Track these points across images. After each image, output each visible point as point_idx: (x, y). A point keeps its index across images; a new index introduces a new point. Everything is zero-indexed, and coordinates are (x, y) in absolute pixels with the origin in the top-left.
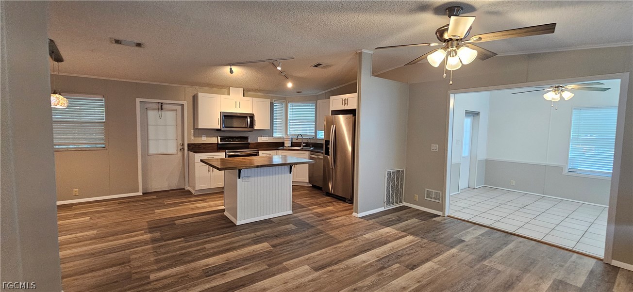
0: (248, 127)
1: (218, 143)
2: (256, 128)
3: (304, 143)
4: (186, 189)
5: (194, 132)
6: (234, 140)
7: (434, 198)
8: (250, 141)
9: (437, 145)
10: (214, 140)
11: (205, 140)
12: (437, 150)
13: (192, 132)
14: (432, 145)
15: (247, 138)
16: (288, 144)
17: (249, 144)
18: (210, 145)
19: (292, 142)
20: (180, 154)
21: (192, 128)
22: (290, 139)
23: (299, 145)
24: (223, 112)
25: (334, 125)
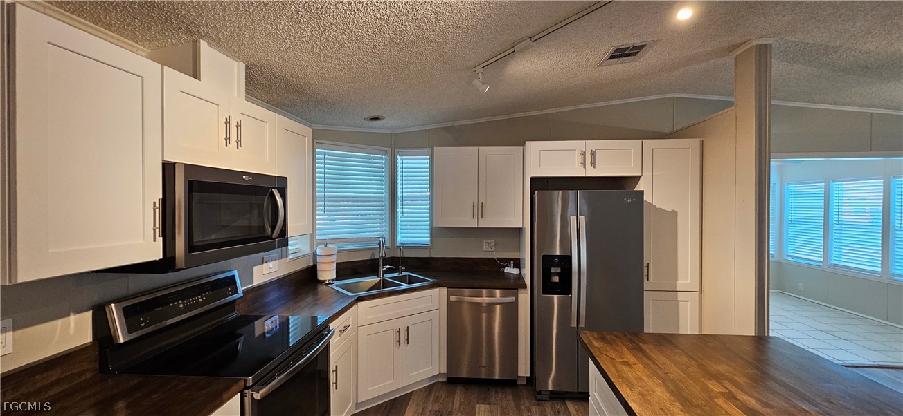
0: (275, 234)
6: (192, 301)
10: (73, 331)
15: (232, 281)
16: (327, 272)
19: (337, 264)
22: (333, 257)
24: (186, 166)
25: (580, 217)
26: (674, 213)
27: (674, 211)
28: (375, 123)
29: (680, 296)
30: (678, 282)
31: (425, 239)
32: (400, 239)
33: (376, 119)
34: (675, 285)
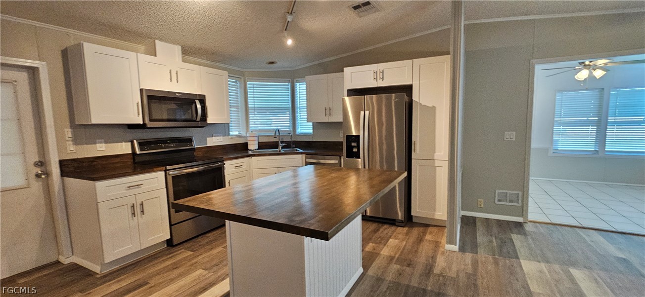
0: (198, 119)
1: (134, 153)
2: (209, 121)
3: (282, 142)
4: (66, 260)
5: (74, 134)
6: (168, 145)
7: (510, 202)
8: (196, 145)
9: (514, 133)
10: (124, 148)
11: (102, 149)
12: (514, 139)
13: (68, 133)
14: (506, 133)
15: (190, 141)
16: (253, 146)
17: (194, 149)
18: (118, 160)
19: (259, 142)
20: (37, 186)
21: (68, 124)
22: (256, 138)
23: (274, 145)
24: (147, 90)
25: (366, 112)
26: (434, 108)
27: (433, 106)
28: (271, 65)
29: (437, 163)
30: (435, 154)
31: (311, 131)
32: (299, 131)
33: (273, 63)
34: (433, 156)
